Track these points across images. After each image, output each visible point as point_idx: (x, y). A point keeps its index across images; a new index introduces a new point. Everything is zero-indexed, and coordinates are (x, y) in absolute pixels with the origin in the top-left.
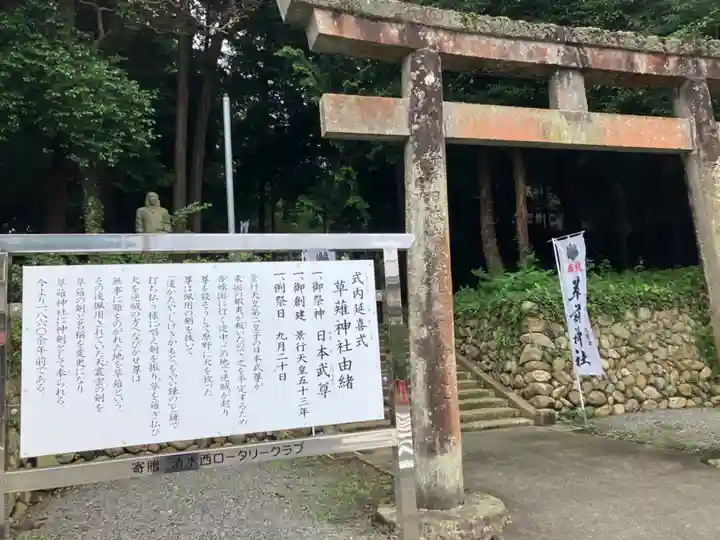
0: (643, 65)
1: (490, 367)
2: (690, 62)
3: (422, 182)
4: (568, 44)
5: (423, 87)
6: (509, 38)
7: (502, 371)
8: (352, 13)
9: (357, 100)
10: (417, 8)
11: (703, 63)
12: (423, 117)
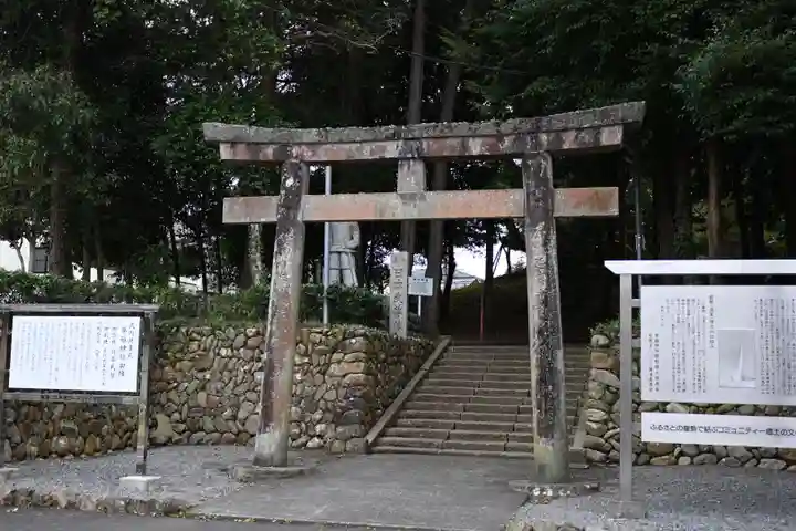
0: (476, 147)
2: (528, 139)
4: (406, 139)
6: (355, 142)
8: (243, 143)
9: (244, 200)
11: (544, 138)
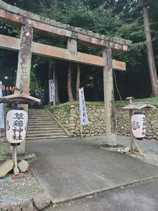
0: (94, 41)
1: (62, 122)
2: (107, 43)
3: (22, 64)
4: (73, 31)
5: (25, 36)
6: (55, 26)
7: (65, 123)
8: (3, 9)
9: (3, 36)
10: (25, 12)
11: (111, 43)
12: (24, 45)
